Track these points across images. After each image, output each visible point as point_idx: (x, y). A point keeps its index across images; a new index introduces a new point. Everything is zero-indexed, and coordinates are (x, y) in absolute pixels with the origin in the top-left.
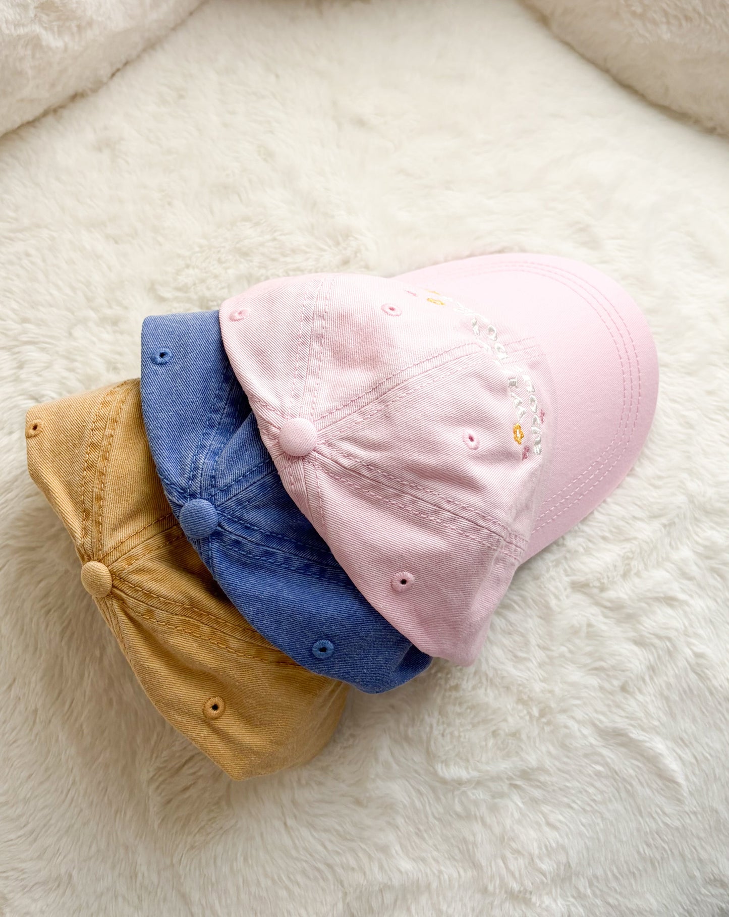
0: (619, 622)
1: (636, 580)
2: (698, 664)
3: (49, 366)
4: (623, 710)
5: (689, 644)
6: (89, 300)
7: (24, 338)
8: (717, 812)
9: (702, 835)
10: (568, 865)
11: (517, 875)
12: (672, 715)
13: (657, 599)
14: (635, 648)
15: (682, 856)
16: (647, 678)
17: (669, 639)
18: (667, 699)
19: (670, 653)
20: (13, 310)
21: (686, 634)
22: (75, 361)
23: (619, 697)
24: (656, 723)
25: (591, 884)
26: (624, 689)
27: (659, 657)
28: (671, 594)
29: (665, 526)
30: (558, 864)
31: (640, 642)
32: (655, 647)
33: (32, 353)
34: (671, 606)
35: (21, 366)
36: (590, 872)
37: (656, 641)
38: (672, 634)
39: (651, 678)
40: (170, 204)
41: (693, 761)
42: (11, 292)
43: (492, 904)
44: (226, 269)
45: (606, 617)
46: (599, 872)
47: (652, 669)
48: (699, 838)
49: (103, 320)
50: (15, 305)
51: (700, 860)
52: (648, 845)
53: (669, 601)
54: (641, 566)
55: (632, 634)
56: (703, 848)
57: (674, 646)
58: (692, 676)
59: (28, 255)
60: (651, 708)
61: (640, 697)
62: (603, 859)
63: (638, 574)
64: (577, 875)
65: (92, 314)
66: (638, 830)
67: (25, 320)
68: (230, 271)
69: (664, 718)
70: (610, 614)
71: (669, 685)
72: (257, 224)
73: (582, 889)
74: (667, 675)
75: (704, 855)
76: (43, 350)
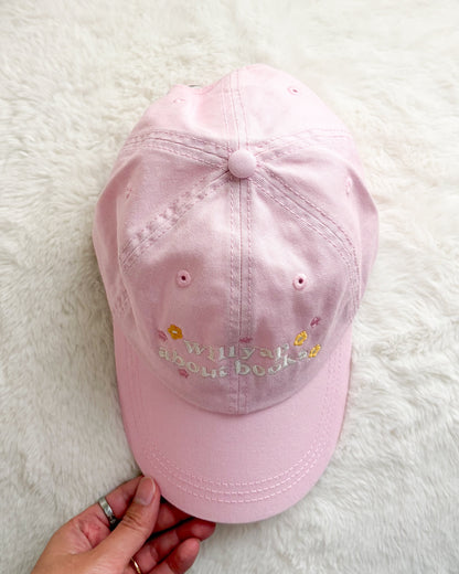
0: (401, 384)
1: (420, 358)
2: (454, 428)
3: (33, 118)
4: (390, 448)
5: (450, 412)
6: (70, 75)
7: (21, 95)
8: (445, 535)
9: (430, 548)
10: (323, 543)
11: (285, 541)
12: (426, 460)
13: (434, 375)
14: (409, 406)
15: (412, 559)
16: (413, 430)
17: (436, 406)
18: (425, 448)
19: (435, 416)
20: (18, 74)
21: (450, 404)
22: (50, 117)
23: (388, 439)
24: (412, 463)
25: (338, 561)
26: (393, 433)
27: (426, 416)
28: (445, 373)
29: (453, 323)
30: (316, 541)
31: (413, 403)
32: (425, 410)
33: (24, 106)
34: (445, 382)
35: (15, 113)
36: (339, 552)
37: (426, 405)
38: (440, 403)
39: (416, 430)
40: (141, 15)
41: (435, 495)
42: (18, 60)
43: (263, 555)
44: (170, 70)
45: (391, 378)
46: (345, 553)
47: (419, 425)
48: (427, 550)
49: (77, 91)
50: (19, 70)
51: (424, 565)
52: (387, 545)
53: (444, 378)
54: (427, 349)
55: (409, 396)
56: (428, 557)
57: (439, 411)
58: (449, 436)
59: (36, 36)
60: (411, 452)
61: (404, 442)
62: (349, 546)
63: (423, 353)
64: (329, 551)
65: (70, 86)
66: (381, 533)
67: (24, 82)
68: (173, 73)
69: (419, 460)
70: (396, 377)
71: (428, 439)
72: (200, 41)
73: (331, 563)
74: (428, 430)
75: (427, 561)
76: (32, 105)
